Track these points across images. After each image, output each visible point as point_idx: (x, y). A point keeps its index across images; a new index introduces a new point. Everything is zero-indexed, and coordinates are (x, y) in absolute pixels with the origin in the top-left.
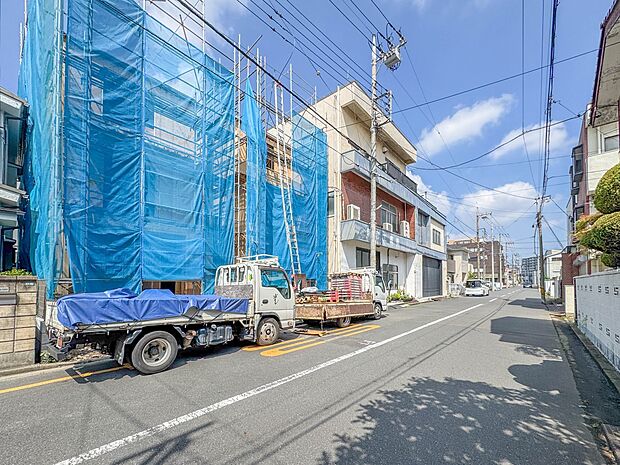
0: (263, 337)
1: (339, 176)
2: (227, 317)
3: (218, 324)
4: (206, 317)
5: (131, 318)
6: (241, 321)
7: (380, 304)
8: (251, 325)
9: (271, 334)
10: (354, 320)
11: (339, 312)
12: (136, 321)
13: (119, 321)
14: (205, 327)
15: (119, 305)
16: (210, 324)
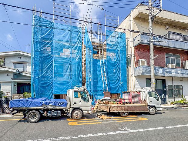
0: (75, 116)
1: (133, 48)
2: (58, 108)
3: (55, 110)
4: (50, 107)
5: (25, 106)
6: (64, 110)
7: (154, 107)
8: (68, 111)
9: (78, 116)
10: (130, 114)
11: (120, 109)
12: (27, 107)
13: (22, 107)
14: (49, 110)
15: (22, 102)
16: (51, 110)
